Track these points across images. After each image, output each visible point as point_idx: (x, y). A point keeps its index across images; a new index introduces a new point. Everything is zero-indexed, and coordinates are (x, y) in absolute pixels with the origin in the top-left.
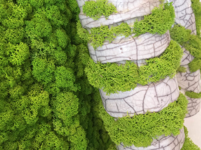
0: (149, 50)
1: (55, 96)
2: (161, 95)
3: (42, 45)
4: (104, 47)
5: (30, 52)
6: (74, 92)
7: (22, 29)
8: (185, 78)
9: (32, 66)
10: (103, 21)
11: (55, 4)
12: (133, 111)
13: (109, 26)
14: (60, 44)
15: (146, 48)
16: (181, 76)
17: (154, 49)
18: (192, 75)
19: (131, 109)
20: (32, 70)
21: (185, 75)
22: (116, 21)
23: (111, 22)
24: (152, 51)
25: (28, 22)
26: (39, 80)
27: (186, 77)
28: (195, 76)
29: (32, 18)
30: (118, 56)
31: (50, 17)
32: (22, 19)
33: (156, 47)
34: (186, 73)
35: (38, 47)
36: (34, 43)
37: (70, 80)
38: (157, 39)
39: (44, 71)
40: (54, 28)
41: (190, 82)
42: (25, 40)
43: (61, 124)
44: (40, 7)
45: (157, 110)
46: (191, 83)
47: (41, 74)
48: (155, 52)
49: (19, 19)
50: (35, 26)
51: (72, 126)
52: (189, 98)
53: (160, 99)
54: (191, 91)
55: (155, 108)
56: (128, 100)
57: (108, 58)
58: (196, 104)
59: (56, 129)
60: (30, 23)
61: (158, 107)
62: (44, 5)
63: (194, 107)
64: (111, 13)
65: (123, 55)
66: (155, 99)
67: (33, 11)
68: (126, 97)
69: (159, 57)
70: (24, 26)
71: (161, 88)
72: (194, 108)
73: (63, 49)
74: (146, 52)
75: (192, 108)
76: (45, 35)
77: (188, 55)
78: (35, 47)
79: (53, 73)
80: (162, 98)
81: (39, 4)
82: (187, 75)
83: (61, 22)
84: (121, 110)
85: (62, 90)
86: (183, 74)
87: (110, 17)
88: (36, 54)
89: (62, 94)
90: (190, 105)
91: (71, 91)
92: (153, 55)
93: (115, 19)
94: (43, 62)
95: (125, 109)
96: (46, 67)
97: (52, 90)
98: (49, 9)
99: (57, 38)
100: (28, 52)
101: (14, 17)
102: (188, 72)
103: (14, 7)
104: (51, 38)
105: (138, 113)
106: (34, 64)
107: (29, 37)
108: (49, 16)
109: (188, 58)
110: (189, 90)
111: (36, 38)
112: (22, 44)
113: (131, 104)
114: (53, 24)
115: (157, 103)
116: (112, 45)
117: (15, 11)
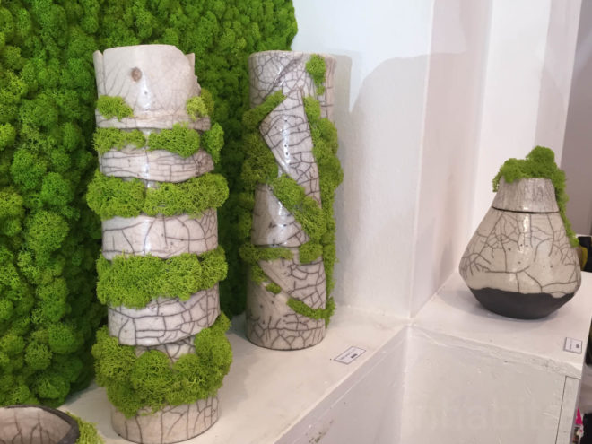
0: (163, 171)
1: (34, 214)
2: (172, 235)
3: (35, 135)
4: (110, 155)
5: (16, 139)
6: (65, 218)
7: (15, 108)
8: (289, 271)
9: (12, 160)
10: (115, 123)
11: (75, 89)
12: (130, 250)
13: (120, 130)
14: (65, 143)
15: (160, 167)
16: (283, 265)
17: (171, 172)
18: (303, 268)
19: (129, 246)
20: (11, 163)
21: (290, 266)
22: (130, 126)
23: (123, 126)
24: (167, 173)
25: (25, 101)
26: (16, 182)
27: (292, 270)
28: (308, 274)
29: (34, 98)
30: (125, 169)
31: (61, 104)
32: (18, 95)
33: (173, 170)
34: (291, 263)
35: (30, 136)
36: (25, 129)
37: (63, 195)
38: (178, 161)
39: (27, 170)
40: (62, 119)
41: (297, 280)
42: (15, 122)
43: (29, 259)
44: (51, 88)
45: (163, 255)
46: (300, 284)
47: (22, 171)
48: (170, 176)
49: (15, 94)
50: (33, 108)
51: (49, 270)
52: (293, 312)
53: (169, 241)
54: (298, 299)
55: (160, 252)
56: (127, 232)
57: (113, 169)
58: (305, 328)
59: (20, 264)
60: (27, 103)
61: (164, 252)
62: (59, 86)
63: (301, 333)
64: (124, 115)
65: (131, 169)
66: (162, 240)
67: (39, 89)
68: (126, 228)
69: (176, 184)
70: (19, 105)
71: (174, 227)
72: (300, 335)
73: (68, 152)
74: (158, 173)
75: (296, 334)
76: (45, 124)
77: (299, 232)
78: (26, 135)
79: (40, 179)
80: (173, 241)
81: (50, 83)
82: (293, 267)
83: (76, 114)
84: (117, 248)
85: (47, 206)
86: (287, 263)
87: (124, 120)
88: (24, 145)
89: (45, 213)
90: (294, 326)
91: (62, 215)
92: (168, 179)
93: (129, 123)
94: (29, 157)
95: (121, 246)
96: (32, 165)
97: (32, 201)
98: (63, 93)
99: (63, 134)
100: (13, 138)
101: (9, 90)
102: (297, 261)
103: (13, 78)
104: (54, 131)
105: (137, 254)
106: (17, 156)
107: (22, 121)
108: (60, 102)
109: (298, 236)
110: (294, 295)
111: (30, 124)
112: (8, 125)
113: (130, 239)
114: (63, 113)
115: (163, 245)
116: (119, 154)
117: (13, 84)
